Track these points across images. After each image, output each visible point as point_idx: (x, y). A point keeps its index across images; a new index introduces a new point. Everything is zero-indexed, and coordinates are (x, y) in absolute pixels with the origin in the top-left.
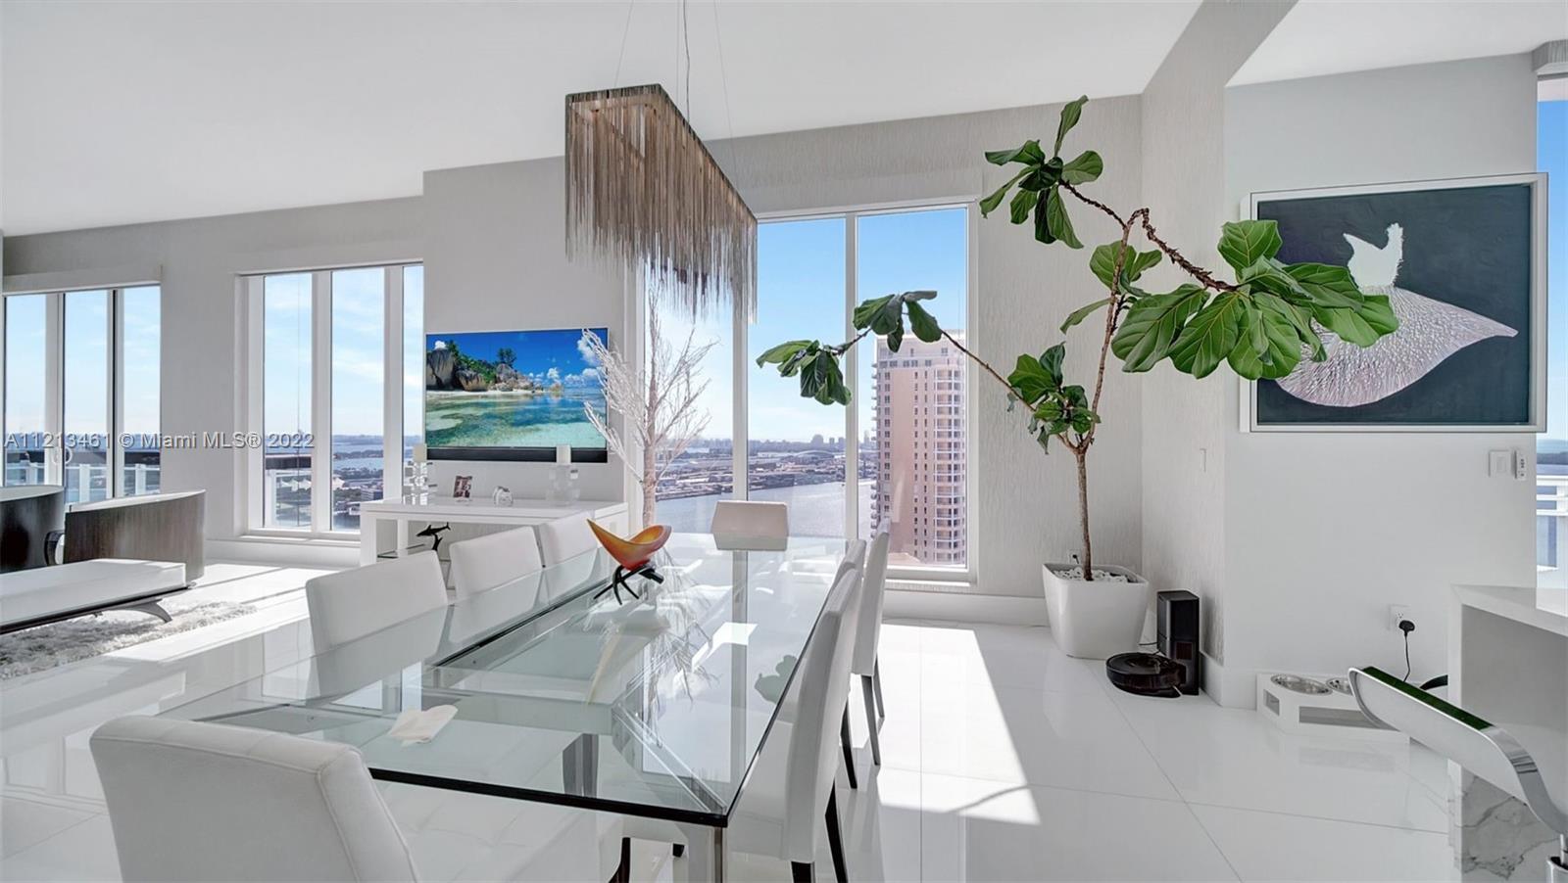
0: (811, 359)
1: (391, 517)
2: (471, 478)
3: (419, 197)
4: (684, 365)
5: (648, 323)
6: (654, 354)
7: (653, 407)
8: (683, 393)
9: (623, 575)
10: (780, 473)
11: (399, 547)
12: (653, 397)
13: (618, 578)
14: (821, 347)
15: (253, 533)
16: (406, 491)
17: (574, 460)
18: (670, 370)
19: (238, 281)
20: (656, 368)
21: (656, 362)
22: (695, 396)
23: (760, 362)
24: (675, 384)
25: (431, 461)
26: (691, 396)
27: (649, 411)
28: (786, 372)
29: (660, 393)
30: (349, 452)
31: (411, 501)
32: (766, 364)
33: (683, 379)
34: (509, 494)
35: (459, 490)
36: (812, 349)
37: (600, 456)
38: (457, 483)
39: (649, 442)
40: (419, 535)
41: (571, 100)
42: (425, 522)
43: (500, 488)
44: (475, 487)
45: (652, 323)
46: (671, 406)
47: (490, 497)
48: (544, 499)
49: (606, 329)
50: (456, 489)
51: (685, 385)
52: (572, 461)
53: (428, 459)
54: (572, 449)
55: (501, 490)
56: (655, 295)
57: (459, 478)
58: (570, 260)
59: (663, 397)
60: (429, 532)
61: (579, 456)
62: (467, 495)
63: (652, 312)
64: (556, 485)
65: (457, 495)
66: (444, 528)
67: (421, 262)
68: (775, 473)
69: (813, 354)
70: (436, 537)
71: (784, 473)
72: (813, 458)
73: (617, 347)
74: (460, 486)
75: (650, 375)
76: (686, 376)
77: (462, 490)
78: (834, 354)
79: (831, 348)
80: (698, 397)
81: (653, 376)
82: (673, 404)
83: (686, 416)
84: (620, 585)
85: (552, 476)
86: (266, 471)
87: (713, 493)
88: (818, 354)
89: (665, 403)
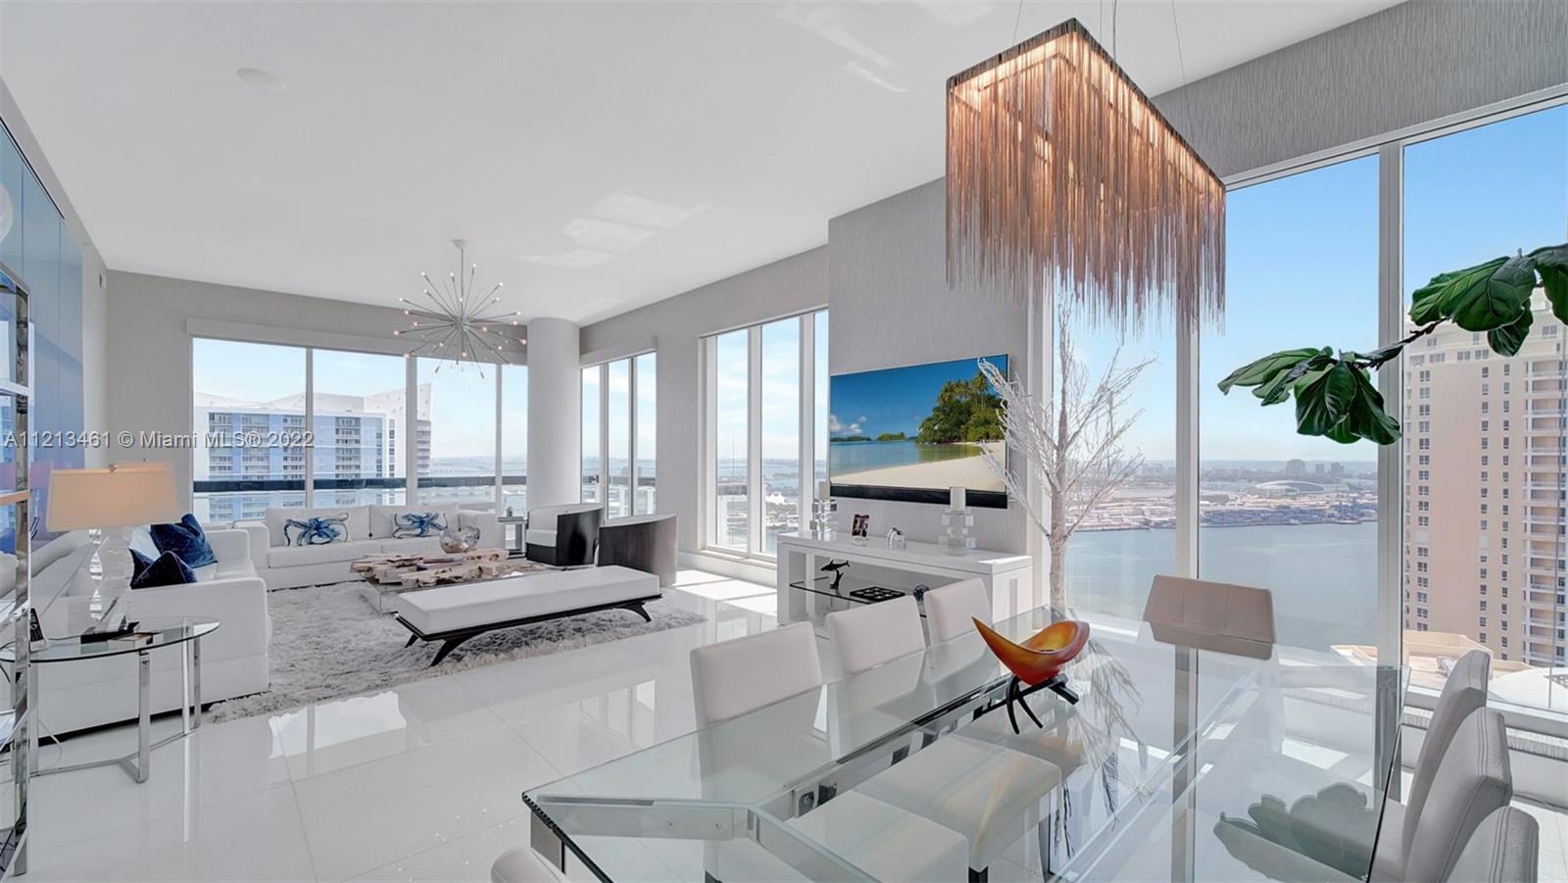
0: (1314, 376)
1: (801, 550)
2: (868, 517)
3: (826, 246)
4: (1106, 395)
5: (1057, 344)
6: (1065, 381)
7: (1063, 445)
8: (1104, 427)
9: (1021, 690)
10: (1236, 508)
11: (807, 578)
12: (1063, 434)
13: (1014, 694)
14: (1336, 356)
15: (710, 549)
16: (813, 525)
17: (969, 503)
18: (1086, 399)
19: (700, 341)
20: (1067, 398)
21: (1067, 390)
22: (1121, 431)
23: (1224, 387)
24: (1093, 417)
25: (833, 498)
26: (1115, 431)
27: (1058, 450)
28: (1271, 399)
29: (1072, 428)
30: (788, 473)
31: (817, 535)
32: (1234, 389)
33: (1104, 410)
34: (902, 538)
35: (857, 529)
36: (1321, 359)
37: (997, 500)
38: (856, 522)
39: (1058, 489)
40: (822, 570)
41: (953, 82)
42: (829, 558)
43: (894, 529)
44: (872, 526)
45: (1062, 345)
46: (1087, 444)
47: (885, 537)
48: (937, 543)
49: (1007, 355)
50: (854, 527)
51: (1106, 418)
52: (968, 504)
53: (831, 495)
54: (967, 490)
55: (895, 532)
56: (1067, 309)
57: (857, 516)
58: (952, 286)
59: (1076, 434)
60: (831, 567)
61: (975, 499)
62: (864, 534)
63: (1063, 332)
64: (949, 531)
65: (855, 533)
66: (844, 564)
67: (826, 308)
68: (1227, 507)
69: (1321, 368)
70: (838, 572)
71: (1241, 508)
72: (1288, 490)
73: (1017, 376)
74: (858, 524)
75: (1060, 408)
76: (1108, 406)
77: (860, 528)
78: (1363, 366)
79: (1357, 356)
80: (1124, 434)
81: (1064, 408)
82: (1090, 441)
83: (1108, 457)
84: (1016, 703)
85: (946, 520)
86: (719, 497)
87: (1139, 528)
88: (1330, 367)
89: (1080, 440)
